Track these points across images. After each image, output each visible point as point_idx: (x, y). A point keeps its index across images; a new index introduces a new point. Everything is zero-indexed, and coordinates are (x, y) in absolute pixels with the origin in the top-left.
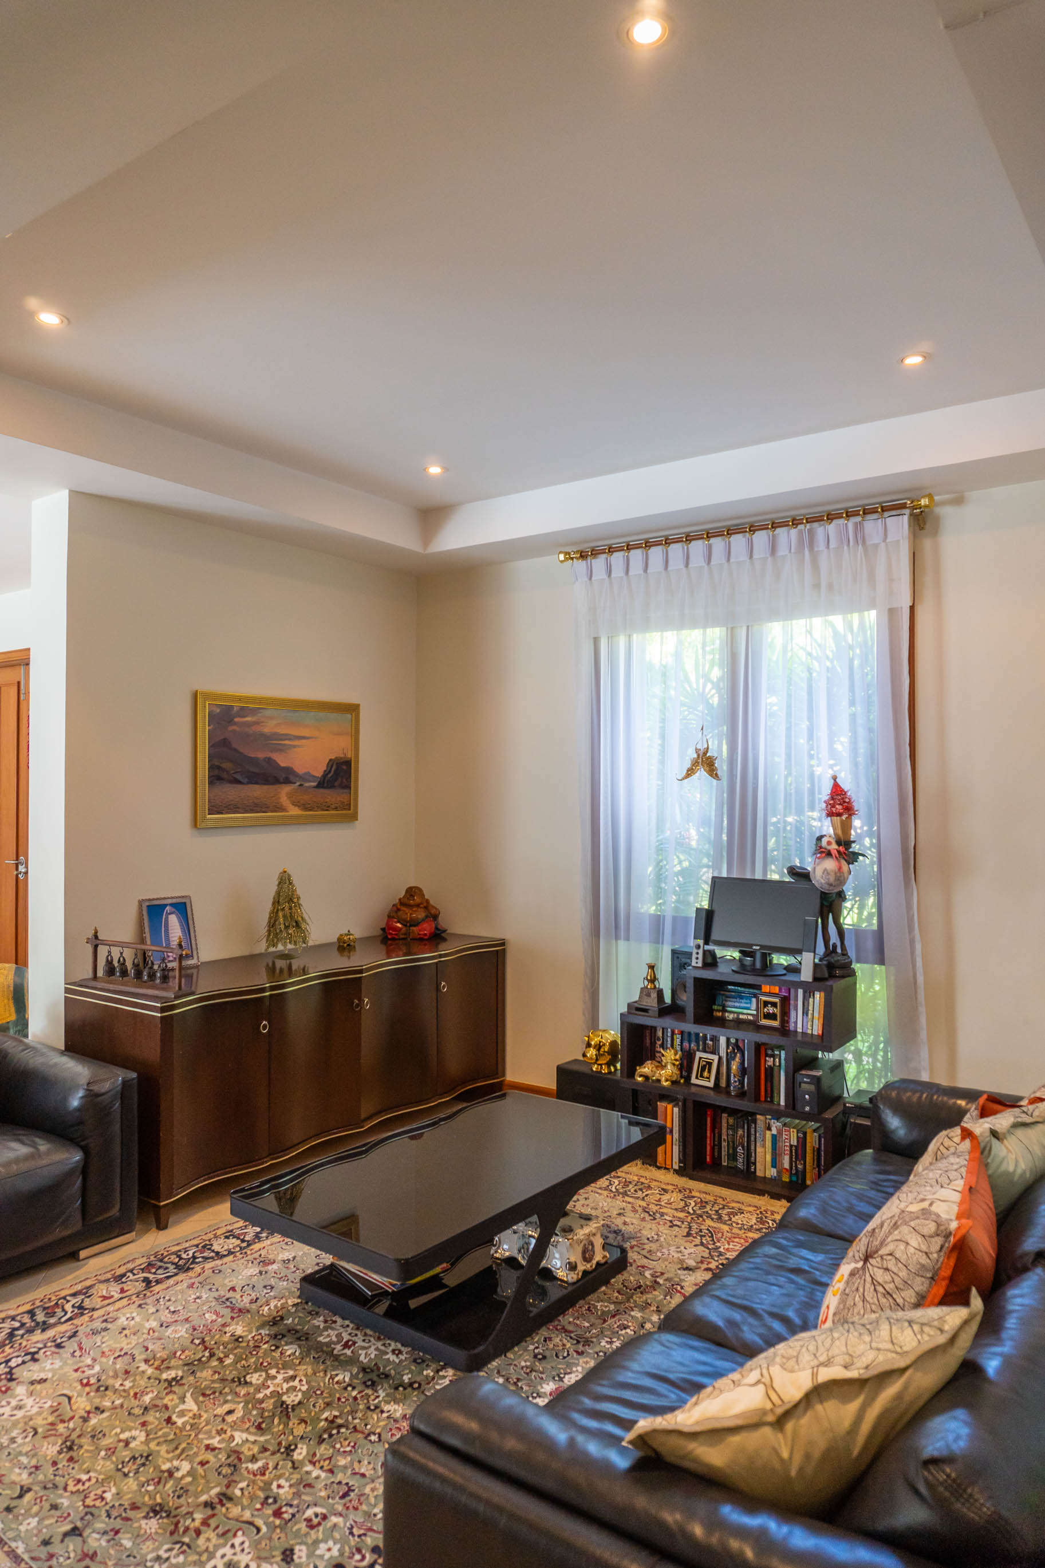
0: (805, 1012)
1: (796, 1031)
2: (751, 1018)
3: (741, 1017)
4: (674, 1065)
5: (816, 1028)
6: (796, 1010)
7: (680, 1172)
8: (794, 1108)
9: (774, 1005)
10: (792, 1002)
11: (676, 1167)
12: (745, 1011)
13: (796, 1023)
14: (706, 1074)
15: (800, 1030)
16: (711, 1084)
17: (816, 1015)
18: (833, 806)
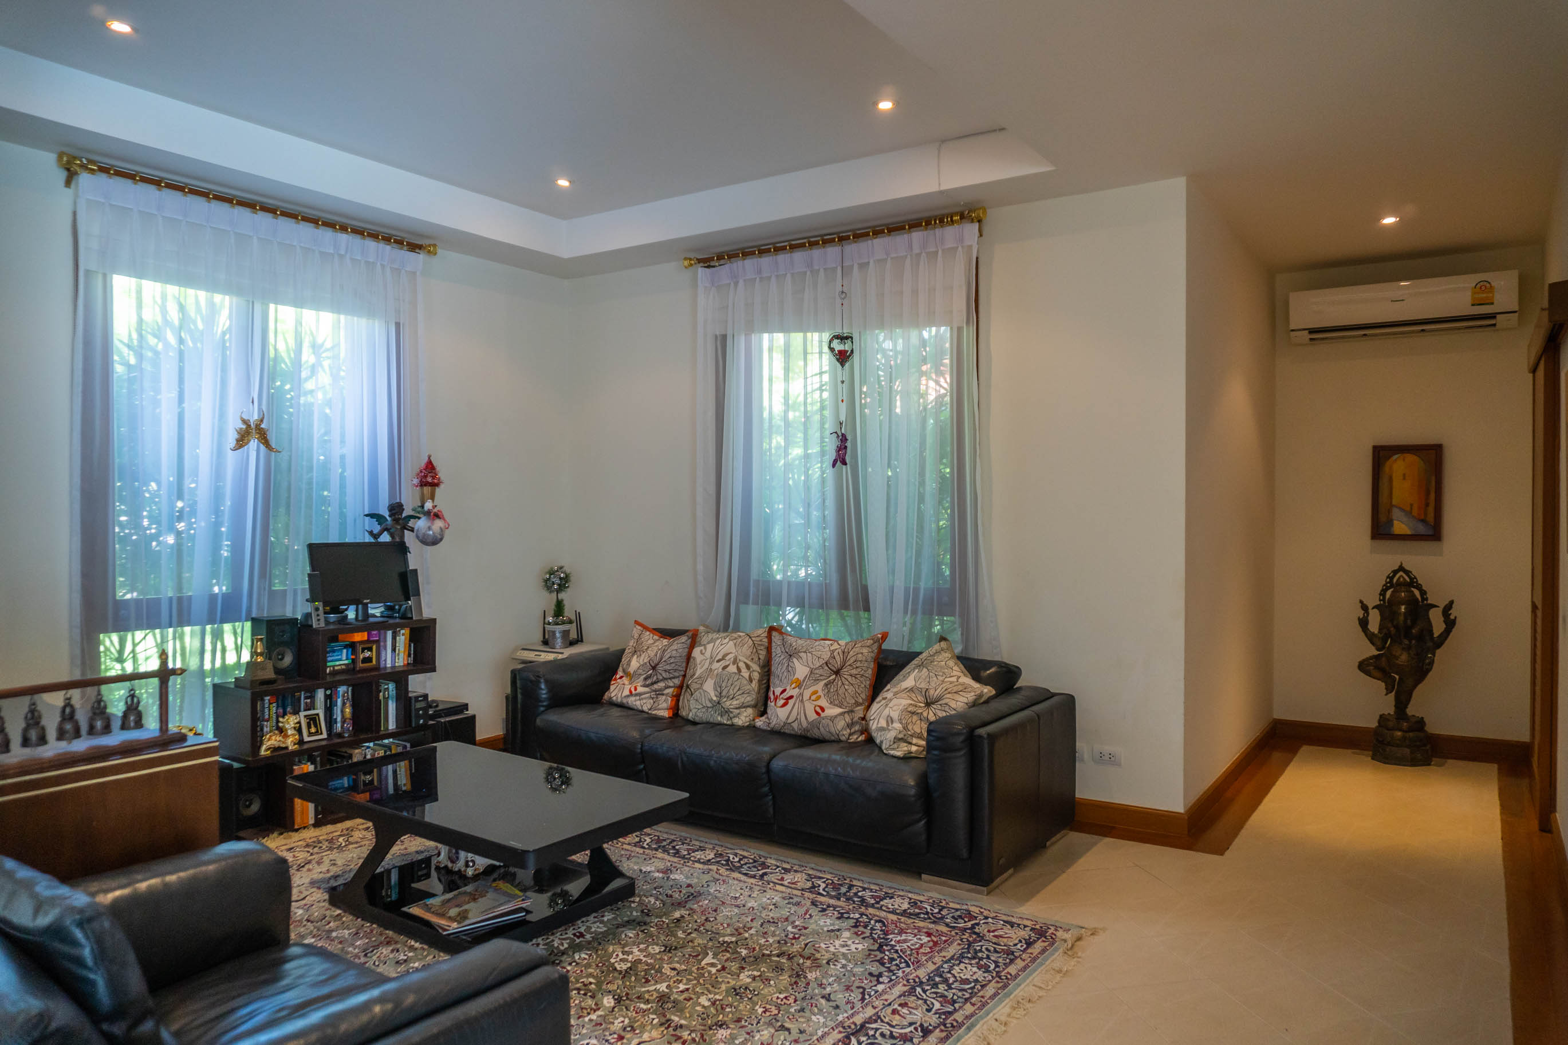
0: (394, 650)
1: (385, 668)
2: (343, 667)
3: (336, 668)
4: (295, 728)
5: (401, 661)
6: (385, 649)
7: (318, 824)
8: (410, 725)
9: (370, 649)
10: (382, 644)
11: (312, 821)
12: (337, 663)
13: (385, 660)
14: (313, 730)
15: (389, 665)
16: (325, 736)
17: (402, 650)
18: (426, 477)
